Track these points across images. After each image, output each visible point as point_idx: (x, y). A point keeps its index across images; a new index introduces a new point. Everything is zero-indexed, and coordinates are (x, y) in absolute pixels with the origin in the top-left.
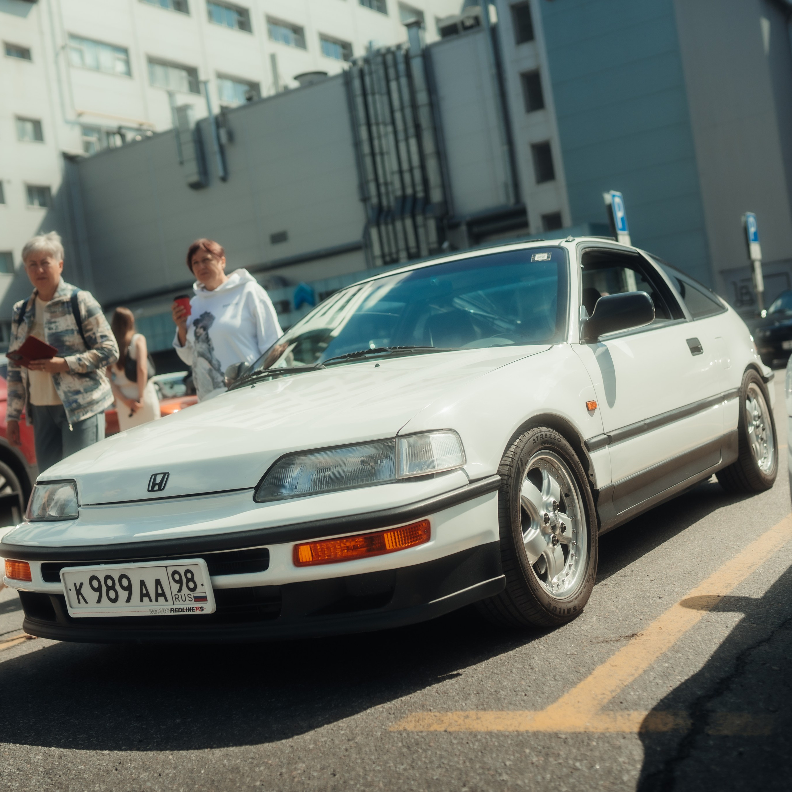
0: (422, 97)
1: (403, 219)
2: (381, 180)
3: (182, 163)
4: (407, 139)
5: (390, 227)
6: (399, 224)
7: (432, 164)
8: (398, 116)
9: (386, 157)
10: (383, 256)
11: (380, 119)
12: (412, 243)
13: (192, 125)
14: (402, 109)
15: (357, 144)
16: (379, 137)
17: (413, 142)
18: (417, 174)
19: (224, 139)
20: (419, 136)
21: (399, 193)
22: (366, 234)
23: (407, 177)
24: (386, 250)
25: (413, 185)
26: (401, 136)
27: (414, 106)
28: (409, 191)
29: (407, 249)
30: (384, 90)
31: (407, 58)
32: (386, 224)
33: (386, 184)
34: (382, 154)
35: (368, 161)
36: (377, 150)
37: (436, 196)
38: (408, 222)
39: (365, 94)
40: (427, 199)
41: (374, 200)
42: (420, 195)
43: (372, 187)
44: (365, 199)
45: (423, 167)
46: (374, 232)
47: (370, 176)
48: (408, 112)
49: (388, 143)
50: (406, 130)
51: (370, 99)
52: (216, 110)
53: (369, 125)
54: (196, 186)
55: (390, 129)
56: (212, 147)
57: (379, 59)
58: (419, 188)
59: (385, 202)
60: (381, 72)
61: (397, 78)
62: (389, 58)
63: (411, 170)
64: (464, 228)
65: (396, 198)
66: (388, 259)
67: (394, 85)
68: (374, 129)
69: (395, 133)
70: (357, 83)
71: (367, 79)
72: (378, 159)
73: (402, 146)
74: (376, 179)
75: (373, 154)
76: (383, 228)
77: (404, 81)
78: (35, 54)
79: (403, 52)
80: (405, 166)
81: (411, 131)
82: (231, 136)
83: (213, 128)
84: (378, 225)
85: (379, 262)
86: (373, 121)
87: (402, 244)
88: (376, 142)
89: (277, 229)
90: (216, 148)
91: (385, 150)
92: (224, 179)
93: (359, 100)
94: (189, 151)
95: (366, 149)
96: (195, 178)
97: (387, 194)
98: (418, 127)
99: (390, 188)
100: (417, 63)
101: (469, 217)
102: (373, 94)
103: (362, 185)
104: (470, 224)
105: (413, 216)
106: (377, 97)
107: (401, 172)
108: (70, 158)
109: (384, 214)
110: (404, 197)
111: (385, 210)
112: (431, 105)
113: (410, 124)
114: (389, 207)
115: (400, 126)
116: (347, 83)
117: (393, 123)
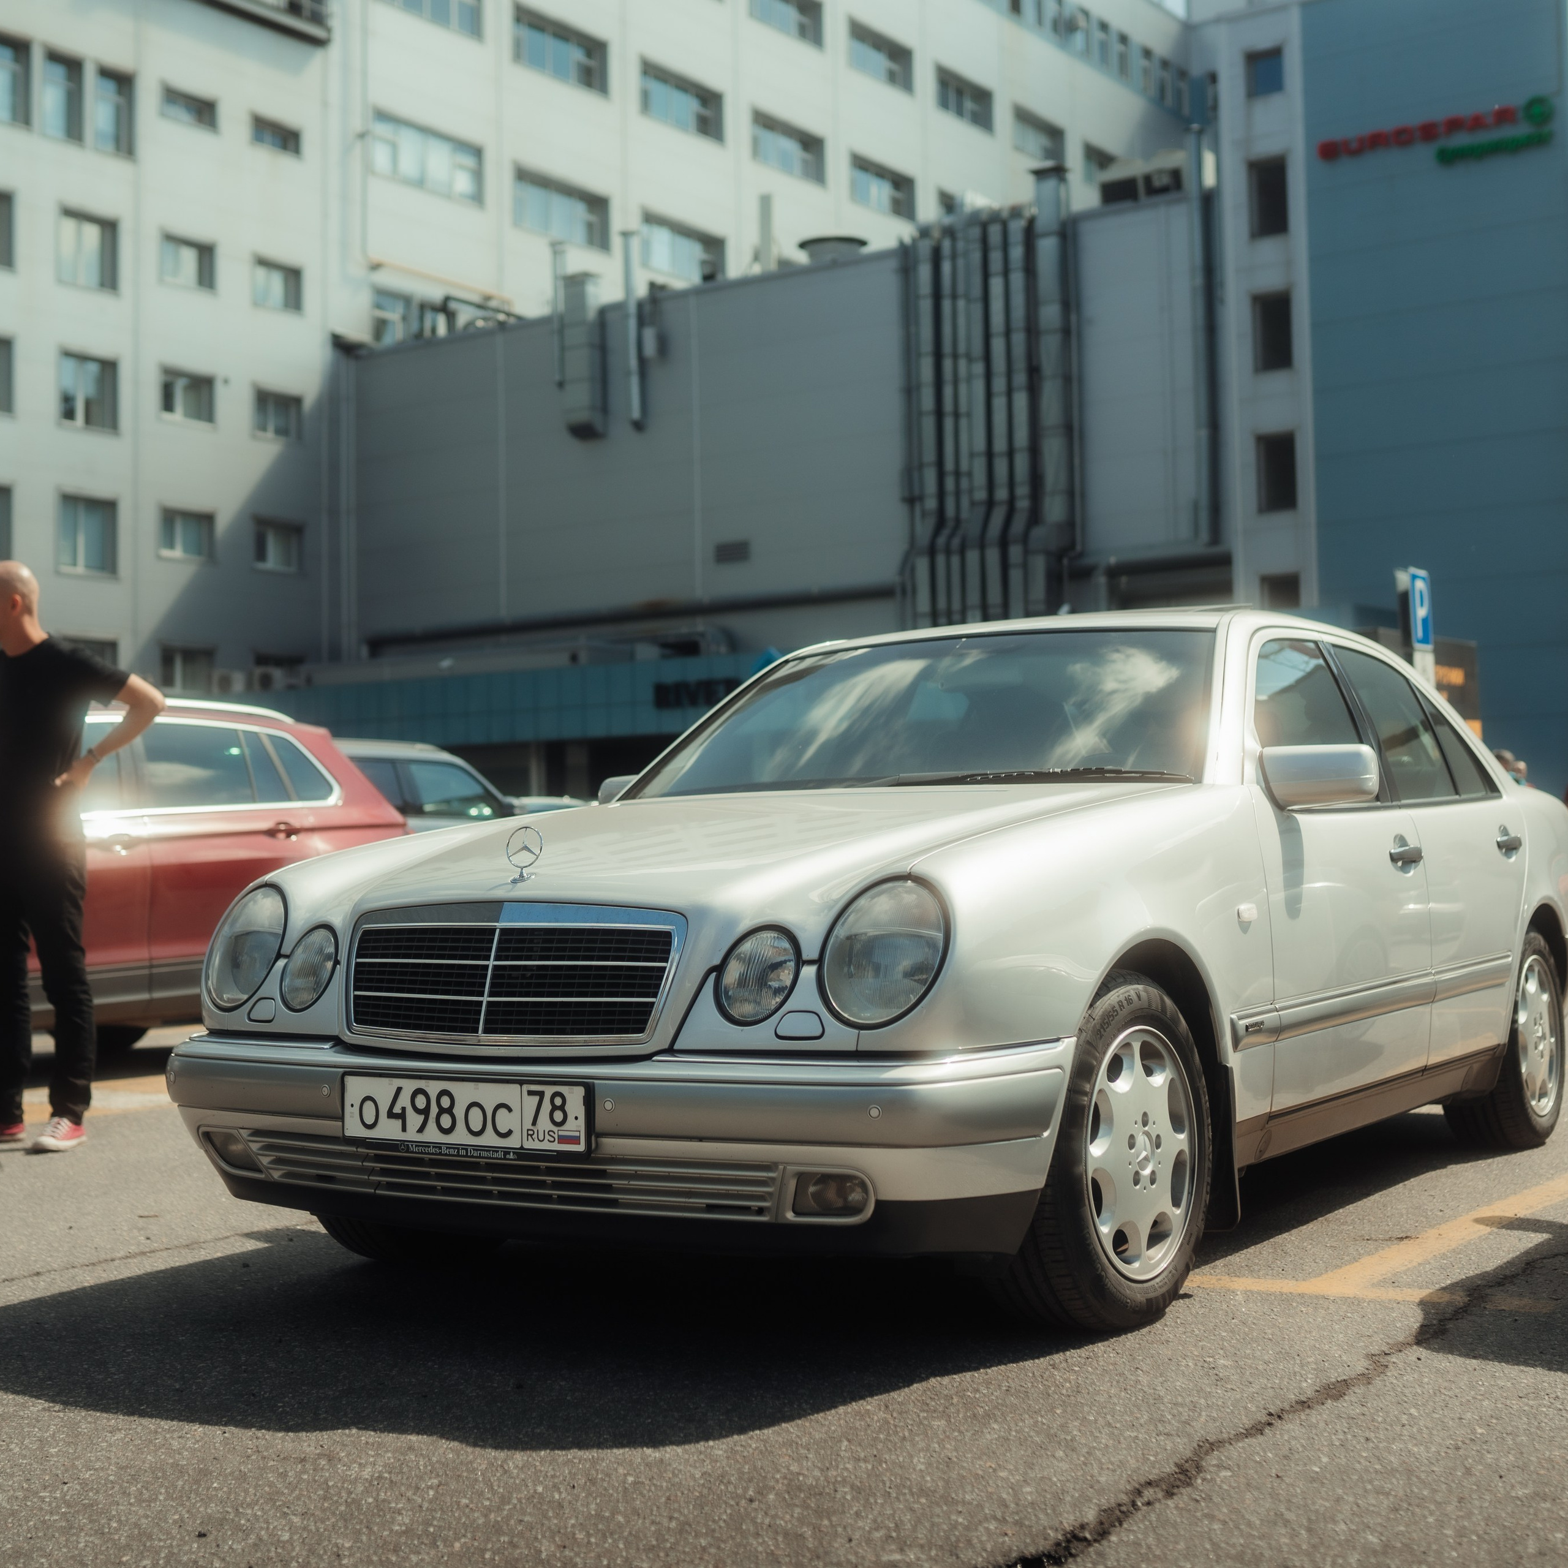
0: (1050, 313)
1: (982, 547)
2: (949, 465)
3: (561, 385)
4: (1009, 392)
5: (955, 560)
6: (973, 556)
7: (1053, 448)
8: (998, 345)
9: (963, 422)
10: (934, 614)
11: (962, 348)
12: (994, 594)
13: (591, 314)
14: (1008, 333)
15: (910, 390)
16: (956, 382)
17: (1021, 400)
18: (1022, 462)
19: (650, 349)
20: (1034, 390)
21: (981, 495)
22: (907, 565)
23: (1001, 466)
24: (942, 603)
25: (1012, 485)
26: (999, 384)
27: (1032, 330)
28: (1002, 494)
29: (984, 606)
30: (977, 291)
31: (1030, 234)
32: (948, 552)
33: (957, 474)
34: (957, 415)
35: (928, 425)
36: (948, 406)
37: (1054, 509)
38: (993, 556)
39: (937, 296)
40: (1035, 516)
41: (931, 504)
42: (1023, 504)
43: (930, 478)
44: (912, 500)
45: (1035, 451)
46: (922, 566)
47: (929, 455)
48: (1019, 339)
49: (972, 395)
50: (1010, 373)
51: (947, 305)
52: (641, 290)
53: (938, 356)
54: (584, 432)
55: (979, 368)
56: (625, 361)
57: (976, 232)
58: (1022, 490)
59: (951, 512)
60: (976, 256)
61: (1006, 273)
62: (995, 231)
63: (1011, 453)
64: (1102, 580)
65: (973, 504)
66: (942, 621)
67: (996, 285)
68: (948, 364)
69: (989, 376)
70: (924, 272)
71: (946, 267)
72: (949, 423)
73: (999, 403)
74: (940, 463)
75: (939, 413)
76: (941, 559)
77: (1017, 279)
78: (309, 143)
79: (1022, 223)
80: (1000, 445)
81: (1020, 378)
82: (663, 345)
83: (632, 323)
84: (932, 552)
86: (947, 348)
87: (973, 596)
88: (948, 391)
89: (731, 534)
90: (633, 363)
91: (963, 408)
92: (639, 426)
93: (925, 307)
94: (580, 363)
95: (927, 401)
96: (582, 416)
97: (958, 493)
98: (1034, 371)
99: (964, 483)
100: (1047, 248)
101: (1113, 560)
102: (954, 297)
103: (911, 471)
104: (1113, 573)
105: (1004, 544)
106: (961, 304)
107: (990, 454)
108: (342, 346)
109: (946, 532)
110: (990, 503)
111: (950, 524)
112: (1066, 332)
113: (1020, 364)
114: (958, 521)
115: (998, 366)
116: (906, 270)
117: (987, 358)
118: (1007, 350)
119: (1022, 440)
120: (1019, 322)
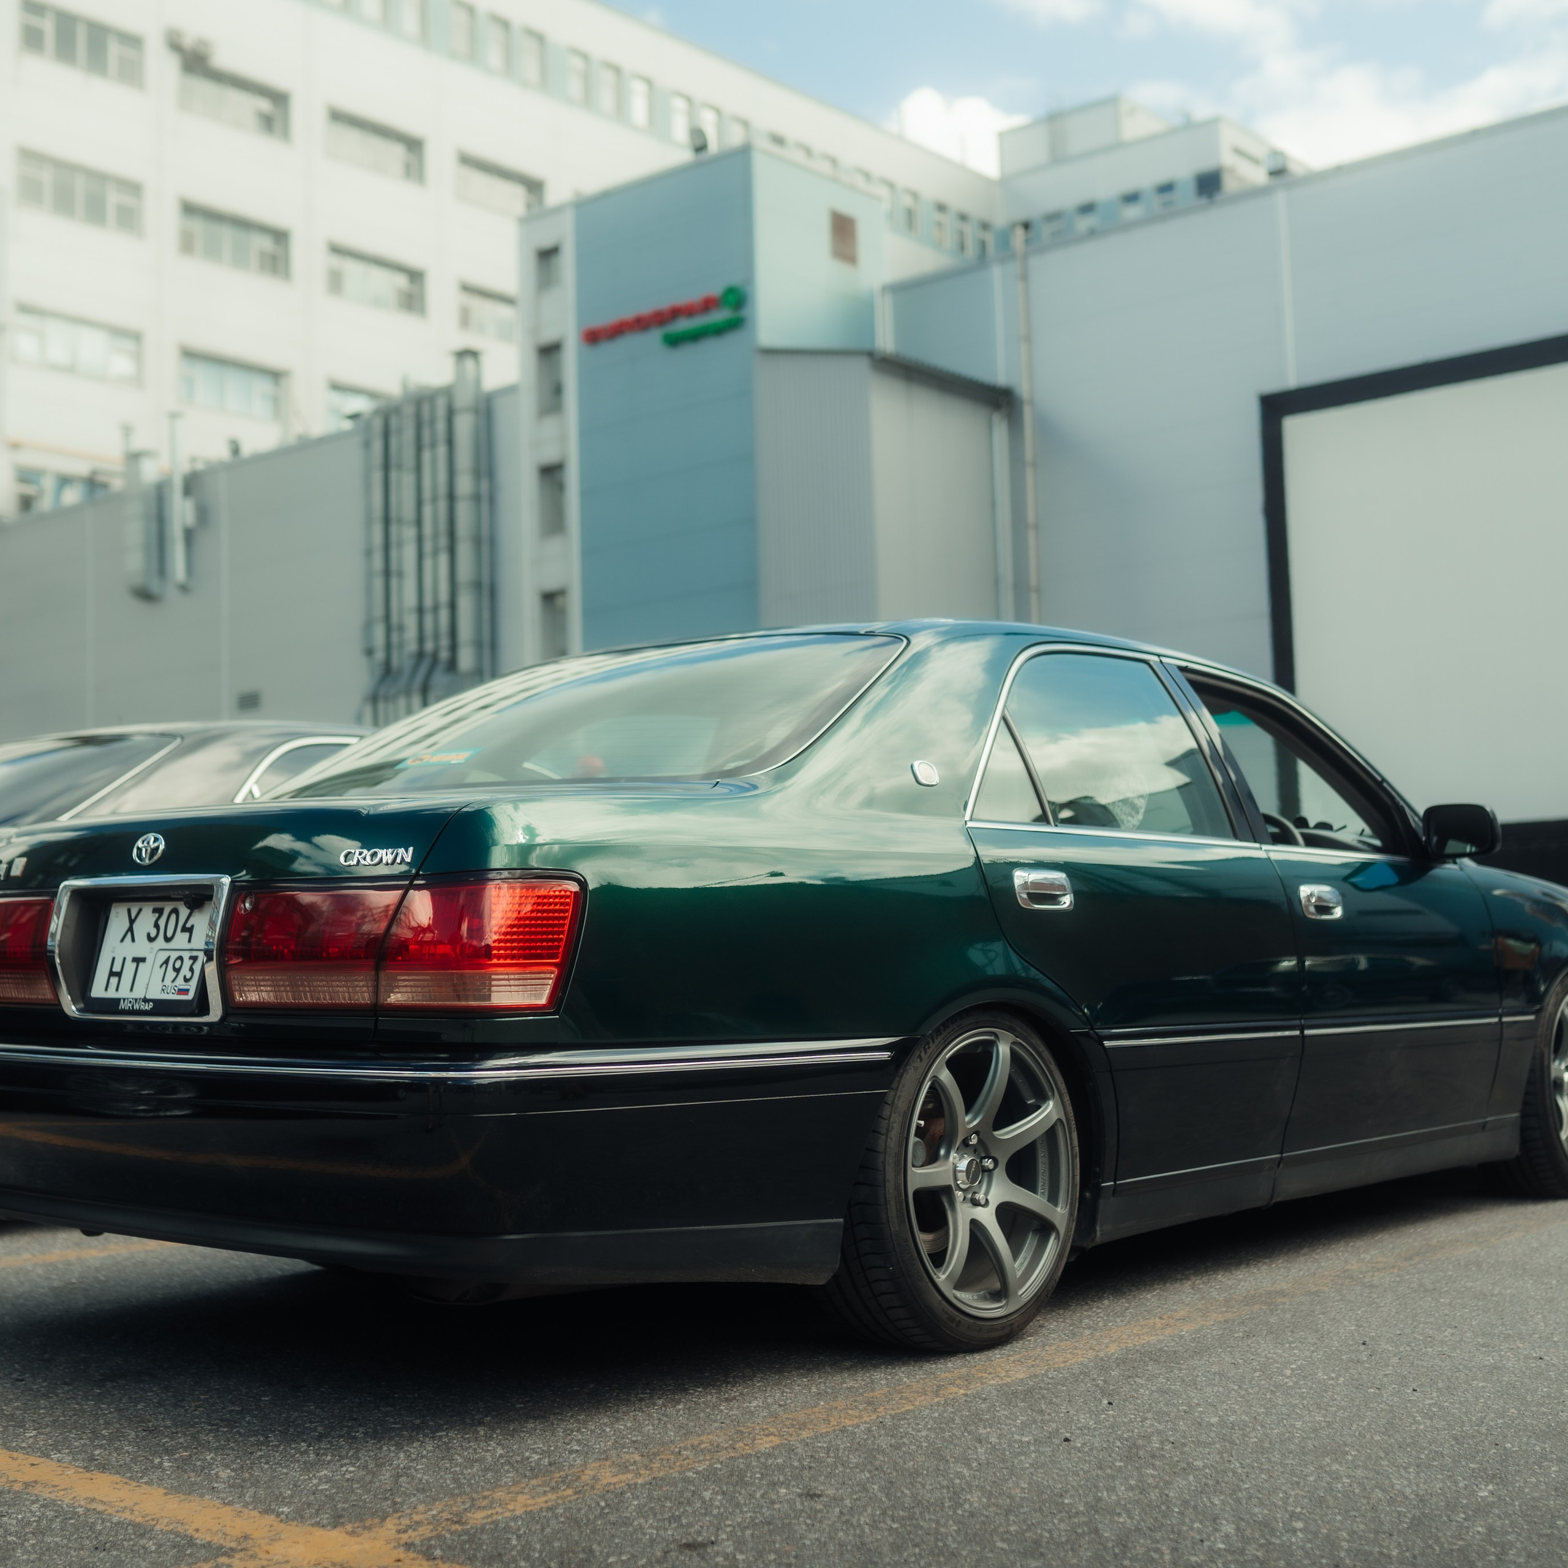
0: (464, 484)
1: (409, 694)
2: (394, 620)
4: (435, 553)
5: (391, 706)
6: (403, 703)
7: (466, 604)
8: (427, 511)
9: (404, 581)
11: (403, 513)
14: (434, 499)
15: (368, 553)
16: (399, 545)
17: (443, 559)
18: (444, 615)
19: (191, 519)
20: (452, 550)
21: (412, 647)
23: (428, 620)
25: (436, 637)
26: (428, 547)
27: (451, 497)
28: (429, 646)
30: (413, 463)
31: (451, 414)
32: (387, 700)
33: (401, 628)
34: (400, 574)
35: (378, 583)
36: (394, 567)
37: (466, 658)
38: (417, 701)
39: (386, 467)
40: (453, 663)
41: (380, 655)
42: (444, 655)
43: (379, 632)
44: (369, 652)
45: (453, 606)
46: (367, 712)
47: (379, 611)
48: (442, 505)
49: (409, 555)
50: (435, 536)
51: (393, 474)
52: (186, 466)
53: (387, 521)
54: (144, 595)
55: (413, 532)
56: (176, 531)
57: (409, 410)
58: (444, 642)
59: (395, 662)
60: (412, 432)
61: (433, 445)
62: (426, 409)
63: (436, 609)
65: (411, 655)
67: (427, 456)
68: (394, 529)
69: (420, 539)
70: (377, 446)
71: (393, 440)
72: (394, 582)
73: (428, 563)
74: (387, 617)
75: (387, 573)
76: (381, 707)
77: (442, 450)
79: (446, 401)
80: (428, 601)
81: (443, 541)
82: (202, 514)
83: (178, 495)
84: (375, 701)
86: (393, 513)
88: (394, 553)
89: (247, 687)
90: (179, 534)
91: (403, 568)
92: (185, 588)
93: (377, 476)
95: (378, 562)
96: (141, 579)
97: (401, 645)
98: (452, 534)
99: (404, 637)
100: (464, 425)
102: (399, 467)
103: (368, 626)
105: (425, 691)
106: (403, 475)
107: (420, 610)
109: (389, 679)
110: (420, 655)
111: (394, 672)
112: (477, 498)
113: (443, 527)
114: (399, 670)
115: (428, 530)
116: (367, 444)
117: (419, 522)
118: (434, 514)
119: (444, 596)
120: (442, 490)
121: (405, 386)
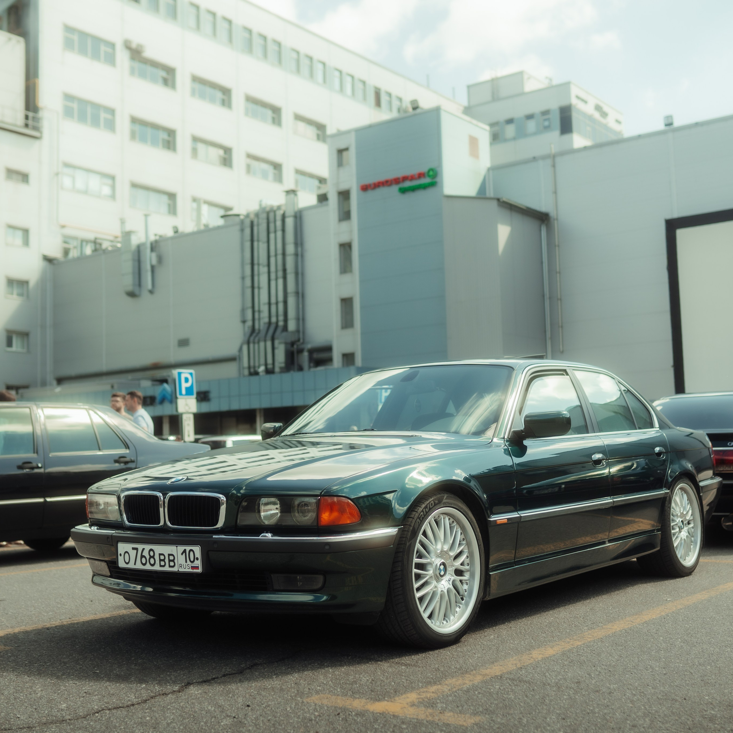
0: (290, 249)
1: (265, 341)
2: (256, 308)
3: (124, 275)
4: (276, 279)
5: (256, 346)
6: (262, 344)
7: (291, 301)
8: (273, 260)
9: (261, 291)
10: (249, 368)
11: (261, 262)
12: (270, 361)
13: (134, 247)
14: (276, 255)
15: (243, 278)
16: (259, 275)
17: (280, 282)
18: (281, 306)
19: (154, 262)
20: (285, 278)
21: (266, 320)
22: (240, 350)
23: (273, 308)
24: (252, 364)
25: (277, 316)
26: (273, 276)
27: (284, 254)
28: (274, 320)
29: (266, 365)
30: (265, 239)
31: (284, 217)
32: (254, 343)
33: (259, 311)
34: (259, 288)
35: (249, 292)
36: (256, 285)
37: (292, 326)
38: (269, 344)
39: (252, 241)
40: (285, 328)
41: (249, 323)
42: (281, 323)
43: (249, 313)
44: (244, 322)
45: (285, 302)
46: (245, 348)
47: (249, 304)
48: (280, 257)
49: (264, 279)
50: (276, 271)
51: (255, 244)
52: (152, 238)
53: (252, 264)
54: (132, 295)
55: (265, 269)
56: (147, 267)
57: (264, 216)
58: (281, 318)
59: (257, 327)
60: (265, 226)
61: (275, 232)
62: (271, 215)
63: (277, 303)
64: (306, 354)
65: (265, 323)
66: (252, 370)
67: (272, 236)
68: (256, 267)
69: (269, 273)
70: (248, 231)
71: (255, 229)
72: (256, 291)
73: (273, 283)
74: (253, 307)
75: (253, 287)
76: (251, 346)
77: (279, 234)
78: (32, 179)
79: (281, 212)
80: (273, 300)
81: (280, 274)
82: (160, 259)
83: (148, 250)
84: (248, 343)
85: (246, 372)
86: (256, 261)
87: (262, 361)
88: (256, 278)
89: (183, 336)
90: (149, 268)
91: (261, 285)
92: (151, 292)
93: (248, 244)
94: (128, 267)
95: (248, 282)
96: (130, 288)
97: (259, 319)
98: (285, 270)
99: (262, 315)
100: (290, 222)
101: (309, 346)
102: (258, 241)
103: (243, 311)
104: (311, 352)
105: (273, 340)
106: (261, 244)
107: (270, 304)
108: (49, 260)
109: (254, 335)
110: (270, 323)
111: (257, 331)
112: (296, 255)
113: (280, 267)
114: (259, 330)
115: (273, 268)
116: (242, 230)
117: (269, 265)
118: (276, 262)
119: (281, 298)
120: (280, 251)
121: (260, 205)
